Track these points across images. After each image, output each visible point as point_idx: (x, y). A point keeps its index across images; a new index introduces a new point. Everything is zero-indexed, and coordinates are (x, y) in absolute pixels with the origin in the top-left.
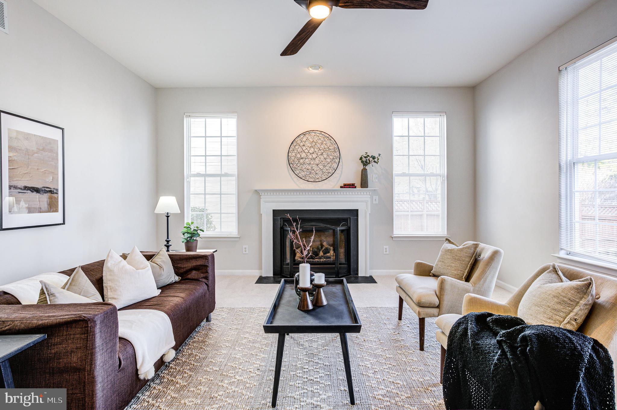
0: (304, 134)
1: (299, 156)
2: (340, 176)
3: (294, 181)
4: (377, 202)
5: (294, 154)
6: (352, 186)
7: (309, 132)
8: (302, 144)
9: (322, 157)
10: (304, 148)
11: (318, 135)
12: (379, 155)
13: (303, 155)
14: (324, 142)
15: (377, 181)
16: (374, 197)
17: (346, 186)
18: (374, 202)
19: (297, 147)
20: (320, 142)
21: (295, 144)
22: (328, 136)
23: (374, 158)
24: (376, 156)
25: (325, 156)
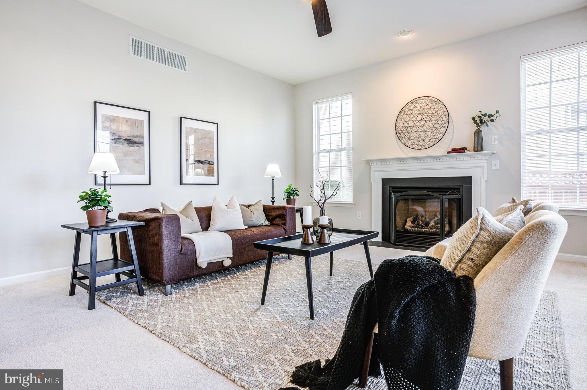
0: (411, 102)
1: (406, 124)
2: (451, 141)
3: (402, 150)
4: (497, 168)
5: (401, 124)
6: (462, 150)
7: (416, 99)
8: (409, 113)
9: (430, 123)
10: (412, 116)
11: (425, 100)
12: (497, 112)
13: (411, 123)
14: (433, 107)
15: (496, 142)
16: (494, 162)
17: (455, 151)
18: (494, 168)
19: (404, 116)
20: (427, 107)
21: (402, 114)
22: (436, 100)
23: (490, 116)
24: (493, 113)
25: (433, 122)
